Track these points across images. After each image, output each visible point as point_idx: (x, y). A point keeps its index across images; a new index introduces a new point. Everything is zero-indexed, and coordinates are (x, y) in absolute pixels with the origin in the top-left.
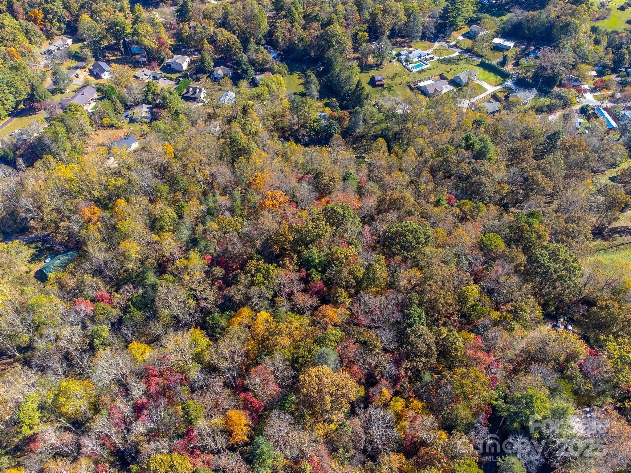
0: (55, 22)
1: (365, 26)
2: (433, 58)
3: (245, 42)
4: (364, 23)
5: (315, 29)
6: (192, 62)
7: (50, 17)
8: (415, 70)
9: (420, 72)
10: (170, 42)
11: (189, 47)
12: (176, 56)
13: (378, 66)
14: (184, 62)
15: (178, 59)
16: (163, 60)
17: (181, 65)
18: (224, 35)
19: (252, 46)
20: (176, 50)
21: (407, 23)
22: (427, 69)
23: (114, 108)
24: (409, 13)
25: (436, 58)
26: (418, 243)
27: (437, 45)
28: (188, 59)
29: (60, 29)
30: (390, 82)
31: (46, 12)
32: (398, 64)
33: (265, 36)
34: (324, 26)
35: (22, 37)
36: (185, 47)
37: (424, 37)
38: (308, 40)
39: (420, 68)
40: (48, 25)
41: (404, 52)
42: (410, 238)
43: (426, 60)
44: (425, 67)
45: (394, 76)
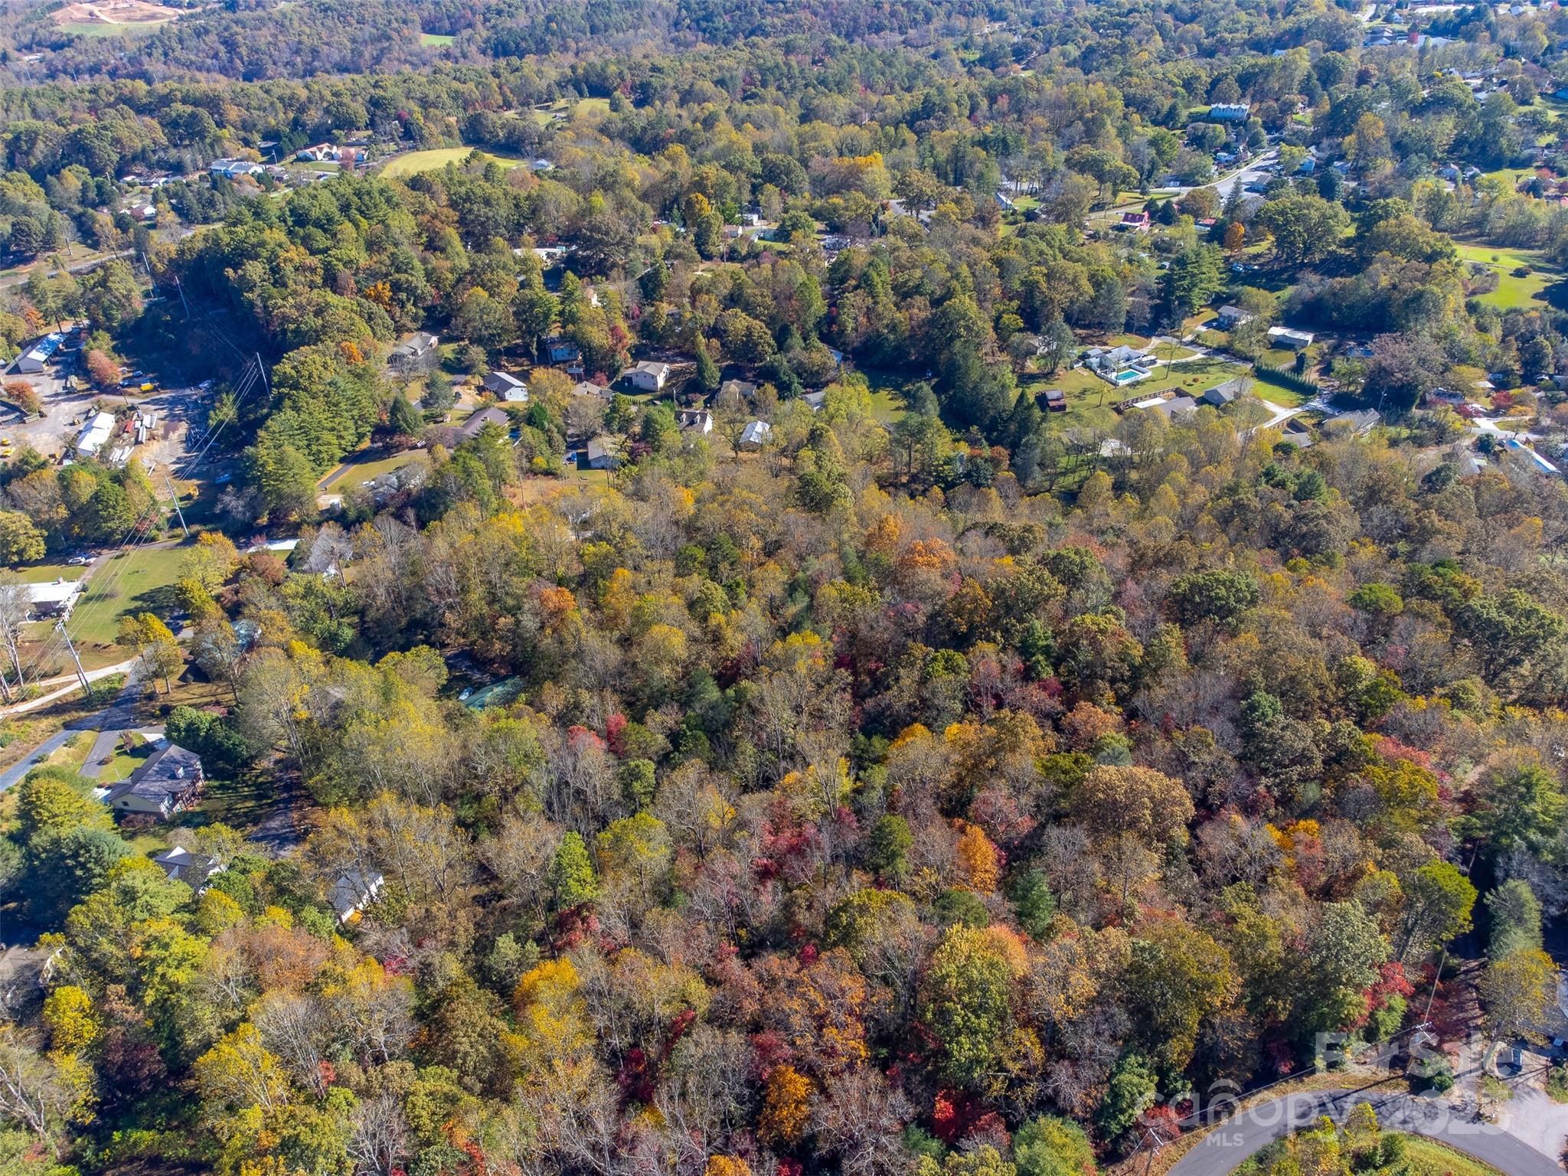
0: (409, 306)
1: (1015, 304)
2: (1153, 362)
3: (782, 337)
4: (1011, 299)
5: (920, 309)
6: (672, 375)
7: (403, 296)
8: (1122, 383)
9: (1133, 385)
10: (631, 339)
11: (663, 349)
12: (641, 364)
13: (1047, 376)
14: (660, 374)
15: (646, 367)
16: (616, 371)
17: (654, 377)
18: (739, 322)
19: (796, 340)
20: (639, 354)
21: (1094, 300)
22: (1147, 380)
23: (550, 442)
24: (1096, 281)
25: (1160, 362)
26: (1239, 601)
27: (1155, 341)
28: (666, 367)
29: (415, 319)
30: (1075, 402)
31: (396, 287)
32: (1086, 373)
33: (818, 325)
34: (937, 302)
35: (362, 325)
36: (655, 349)
37: (1129, 328)
38: (905, 328)
39: (1133, 379)
40: (397, 311)
41: (1095, 351)
42: (1223, 592)
43: (1141, 364)
44: (1141, 377)
45: (1084, 392)
